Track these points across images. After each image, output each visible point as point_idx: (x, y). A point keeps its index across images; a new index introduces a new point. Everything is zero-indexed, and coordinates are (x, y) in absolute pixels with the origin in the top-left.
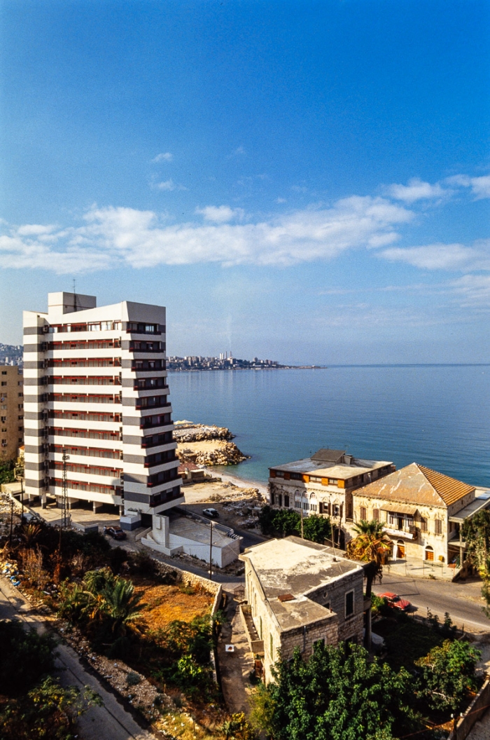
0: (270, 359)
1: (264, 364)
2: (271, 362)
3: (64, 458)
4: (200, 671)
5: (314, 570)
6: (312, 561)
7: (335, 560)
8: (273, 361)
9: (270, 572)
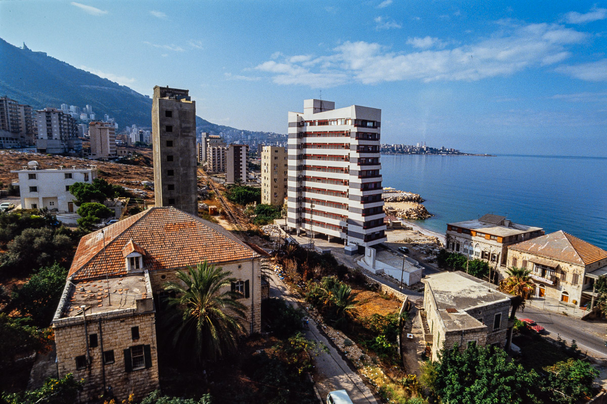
0: (453, 148)
1: (449, 151)
2: (454, 150)
3: (312, 206)
4: (390, 345)
5: (474, 296)
6: (473, 289)
7: (489, 291)
8: (456, 149)
9: (441, 293)
